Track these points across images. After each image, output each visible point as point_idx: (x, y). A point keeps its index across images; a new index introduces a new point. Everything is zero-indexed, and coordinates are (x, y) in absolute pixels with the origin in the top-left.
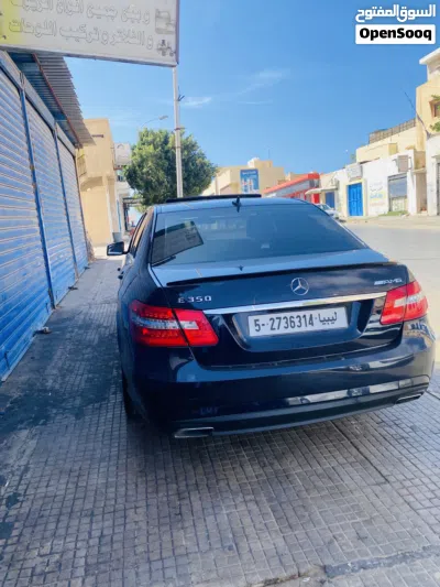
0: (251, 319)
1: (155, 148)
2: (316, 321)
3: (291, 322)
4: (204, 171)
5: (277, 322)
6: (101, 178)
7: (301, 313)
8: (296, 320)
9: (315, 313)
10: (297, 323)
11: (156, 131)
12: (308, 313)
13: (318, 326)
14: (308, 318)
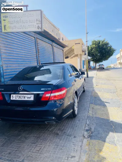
0: (12, 95)
1: (96, 45)
2: (26, 98)
3: (20, 97)
4: (111, 51)
5: (17, 96)
6: (78, 55)
7: (23, 95)
8: (21, 97)
9: (26, 95)
10: (21, 98)
11: (97, 41)
12: (24, 95)
13: (26, 99)
14: (24, 97)
